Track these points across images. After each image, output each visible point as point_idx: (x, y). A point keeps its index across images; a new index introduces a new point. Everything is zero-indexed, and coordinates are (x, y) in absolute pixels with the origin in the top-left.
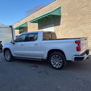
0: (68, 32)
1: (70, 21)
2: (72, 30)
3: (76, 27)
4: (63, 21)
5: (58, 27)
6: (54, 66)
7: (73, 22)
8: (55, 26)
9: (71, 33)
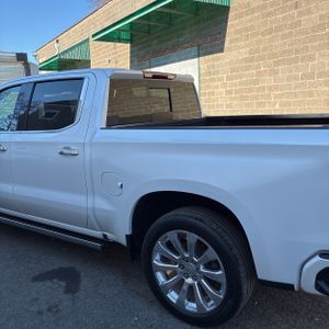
0: (257, 82)
1: (270, 31)
2: (276, 72)
3: (295, 61)
4: (237, 32)
5: (213, 60)
6: (173, 296)
7: (283, 37)
8: (199, 56)
9: (270, 88)
